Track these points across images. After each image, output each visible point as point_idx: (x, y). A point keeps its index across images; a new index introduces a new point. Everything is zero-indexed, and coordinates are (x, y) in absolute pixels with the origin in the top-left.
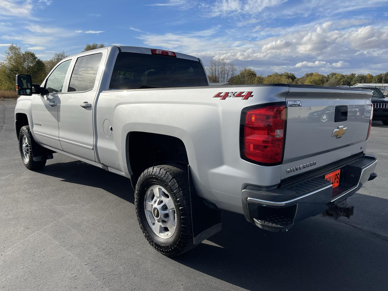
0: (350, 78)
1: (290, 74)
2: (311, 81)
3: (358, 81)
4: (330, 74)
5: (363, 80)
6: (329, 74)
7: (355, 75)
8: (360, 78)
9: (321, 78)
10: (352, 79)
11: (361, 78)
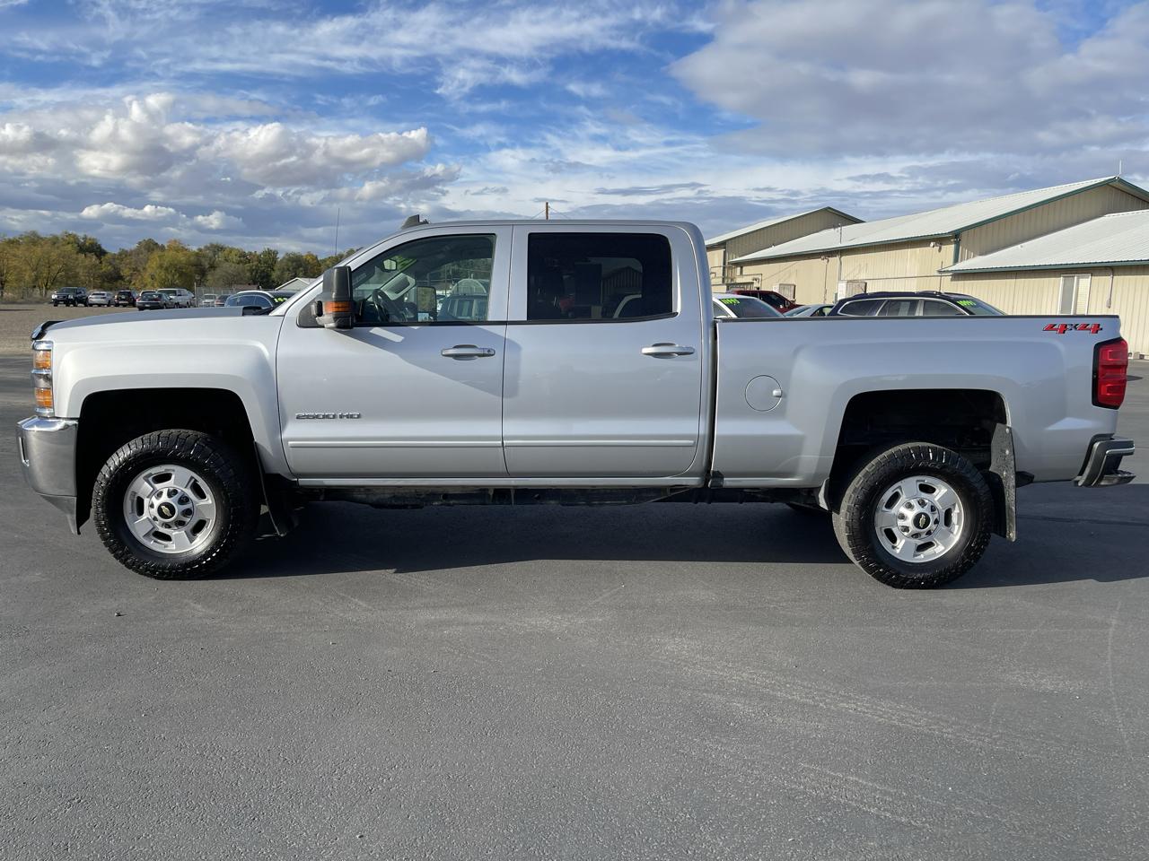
0: (265, 262)
1: (85, 238)
2: (165, 265)
3: (288, 270)
4: (207, 248)
5: (301, 269)
6: (202, 247)
7: (276, 253)
8: (293, 262)
9: (192, 258)
10: (272, 267)
11: (294, 264)
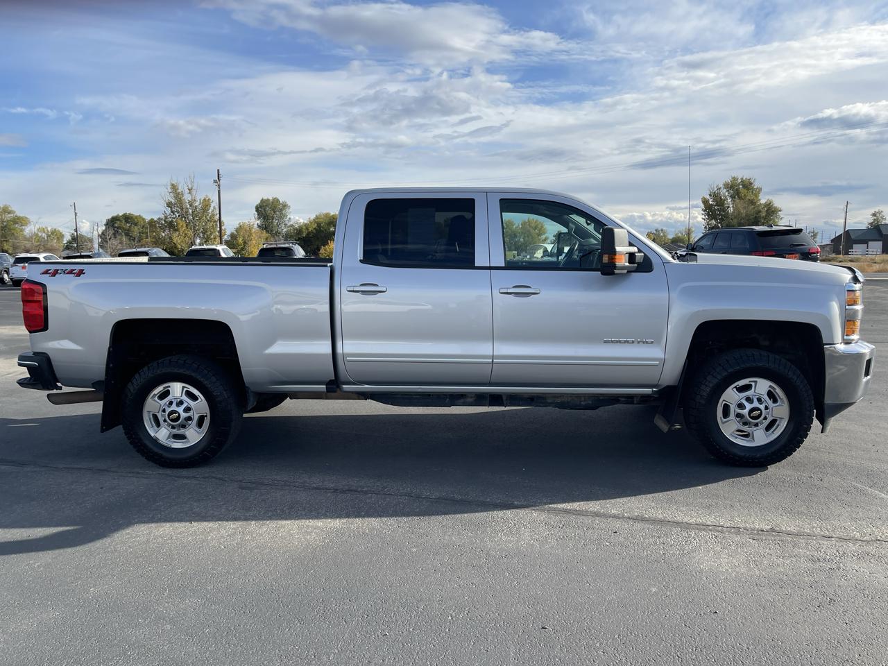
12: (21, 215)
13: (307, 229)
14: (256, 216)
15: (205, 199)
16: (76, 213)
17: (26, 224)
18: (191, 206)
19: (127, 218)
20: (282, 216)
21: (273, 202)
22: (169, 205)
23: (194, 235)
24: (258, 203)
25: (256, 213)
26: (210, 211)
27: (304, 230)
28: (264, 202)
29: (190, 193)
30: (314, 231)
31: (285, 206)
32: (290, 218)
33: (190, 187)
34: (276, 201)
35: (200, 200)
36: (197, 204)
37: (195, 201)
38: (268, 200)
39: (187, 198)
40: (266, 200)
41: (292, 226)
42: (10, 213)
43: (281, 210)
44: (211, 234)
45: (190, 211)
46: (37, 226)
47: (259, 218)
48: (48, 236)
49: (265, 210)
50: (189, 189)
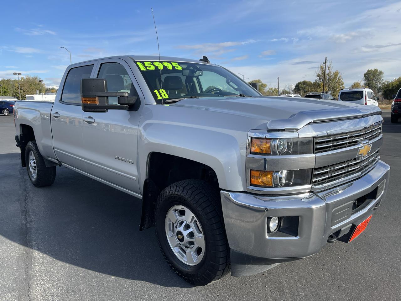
12: (264, 83)
13: (392, 85)
14: (364, 79)
15: (336, 72)
16: (279, 82)
17: (265, 87)
18: (328, 76)
19: (304, 83)
20: (379, 78)
21: (374, 72)
22: (319, 76)
23: (328, 89)
24: (365, 72)
25: (364, 77)
26: (338, 77)
27: (390, 85)
28: (369, 72)
29: (329, 70)
30: (397, 86)
31: (381, 73)
32: (383, 79)
33: (329, 66)
34: (376, 70)
35: (333, 73)
36: (332, 74)
37: (331, 73)
38: (372, 70)
39: (327, 72)
40: (370, 71)
41: (384, 83)
42: (260, 82)
43: (378, 75)
44: (337, 89)
45: (328, 78)
46: (269, 88)
47: (365, 80)
48: (273, 91)
49: (369, 76)
50: (328, 68)
